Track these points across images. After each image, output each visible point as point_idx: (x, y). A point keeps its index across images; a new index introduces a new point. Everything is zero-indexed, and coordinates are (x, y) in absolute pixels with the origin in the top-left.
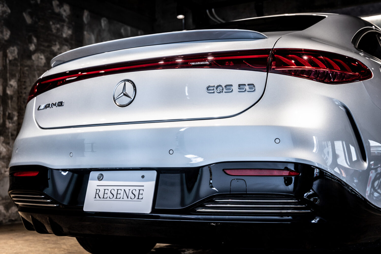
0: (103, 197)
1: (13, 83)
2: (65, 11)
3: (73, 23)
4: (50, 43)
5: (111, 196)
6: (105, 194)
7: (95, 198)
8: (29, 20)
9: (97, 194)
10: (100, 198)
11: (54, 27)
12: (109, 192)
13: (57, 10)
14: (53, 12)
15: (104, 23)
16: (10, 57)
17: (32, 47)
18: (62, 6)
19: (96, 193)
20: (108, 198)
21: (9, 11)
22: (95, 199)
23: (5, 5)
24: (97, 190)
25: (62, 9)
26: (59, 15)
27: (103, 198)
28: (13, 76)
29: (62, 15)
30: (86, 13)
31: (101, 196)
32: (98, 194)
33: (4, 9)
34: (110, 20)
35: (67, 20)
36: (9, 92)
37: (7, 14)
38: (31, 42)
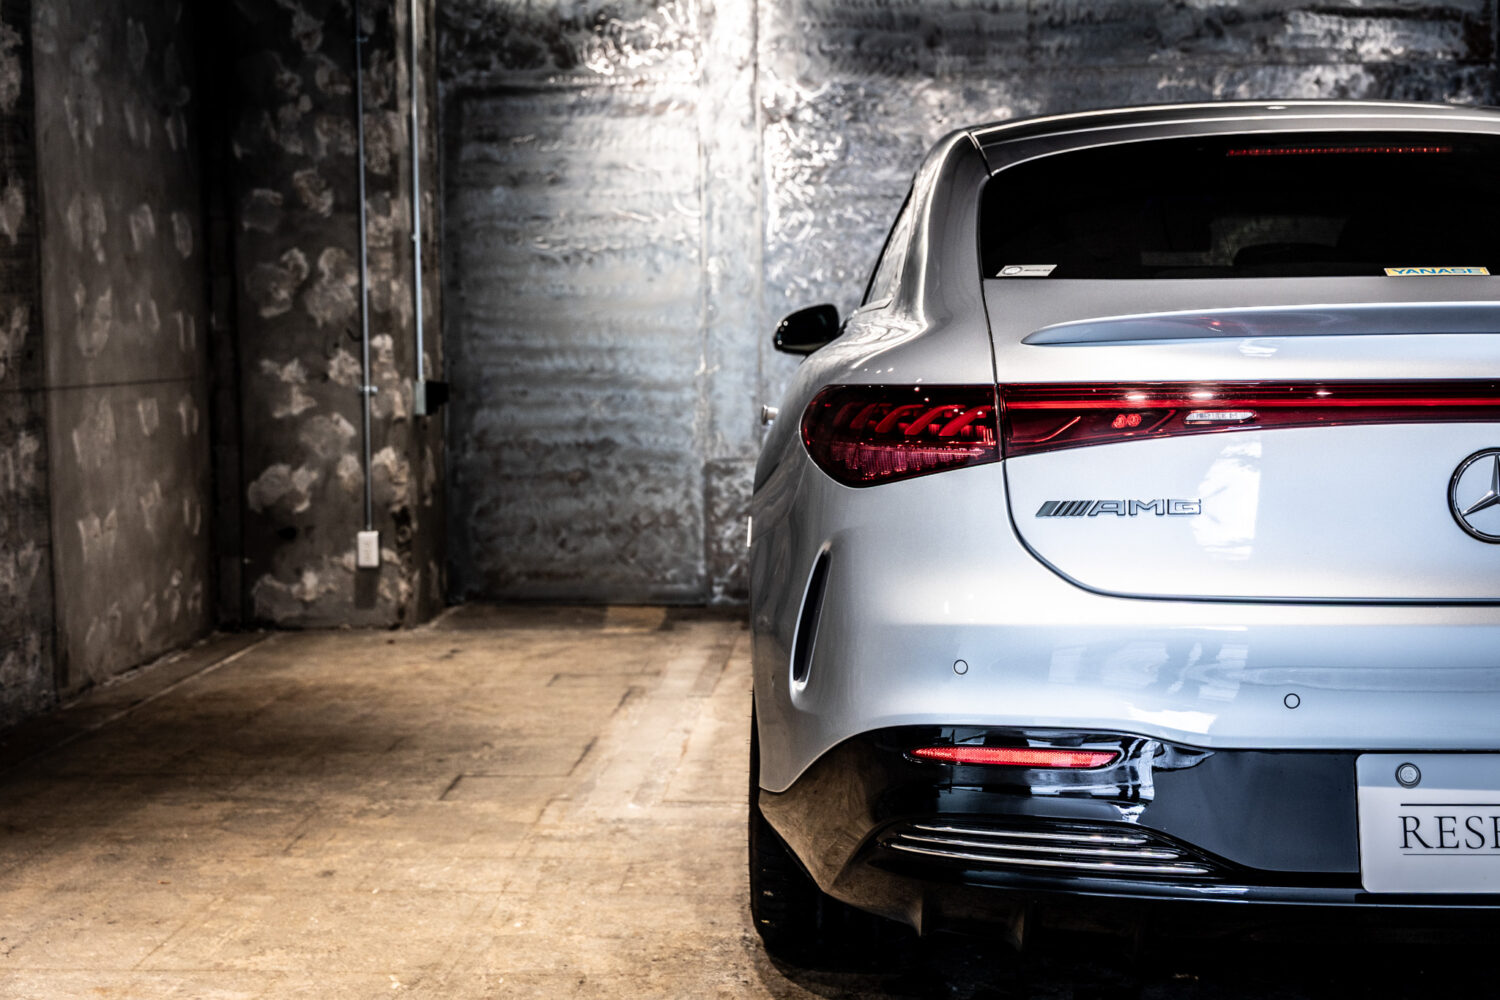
0: (1439, 845)
5: (1475, 841)
6: (1444, 834)
7: (1406, 846)
9: (1410, 836)
10: (1426, 846)
12: (1460, 827)
19: (1406, 831)
20: (1463, 844)
22: (1406, 851)
24: (1405, 818)
27: (1442, 846)
31: (1432, 838)
32: (1414, 832)
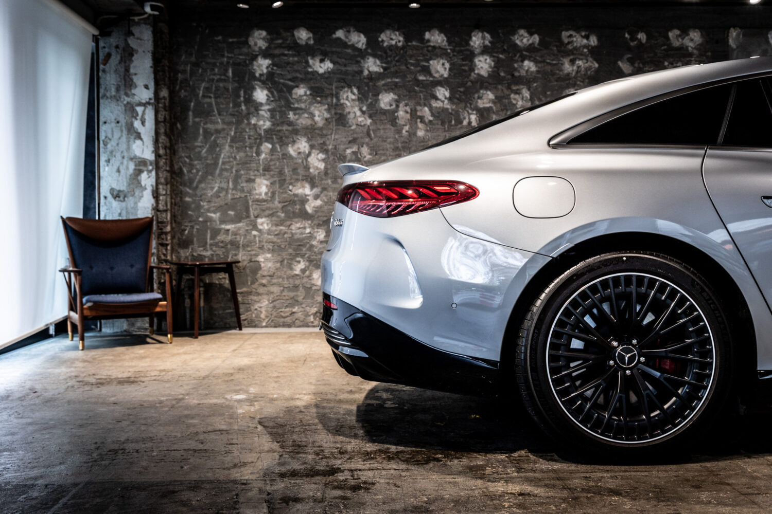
2: (692, 40)
3: (709, 54)
8: (626, 69)
13: (676, 43)
14: (670, 48)
18: (688, 35)
21: (597, 65)
23: (590, 59)
25: (687, 38)
26: (681, 48)
29: (687, 47)
30: (734, 33)
33: (589, 64)
35: (695, 51)
37: (593, 69)
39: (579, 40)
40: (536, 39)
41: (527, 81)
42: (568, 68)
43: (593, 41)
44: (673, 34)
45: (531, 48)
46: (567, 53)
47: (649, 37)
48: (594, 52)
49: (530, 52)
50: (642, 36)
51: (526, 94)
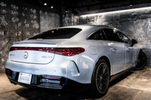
1: (20, 32)
3: (37, 14)
4: (30, 21)
8: (24, 15)
11: (31, 16)
13: (32, 11)
15: (46, 13)
16: (19, 25)
17: (25, 22)
18: (34, 10)
23: (17, 12)
26: (33, 13)
28: (20, 31)
30: (41, 11)
34: (48, 12)
35: (35, 14)
36: (19, 35)
37: (17, 14)
38: (24, 21)
39: (14, 7)
40: (5, 5)
41: (4, 14)
42: (12, 13)
43: (17, 8)
44: (31, 9)
45: (4, 7)
46: (12, 10)
47: (28, 9)
48: (18, 10)
49: (4, 8)
50: (26, 9)
51: (4, 17)
